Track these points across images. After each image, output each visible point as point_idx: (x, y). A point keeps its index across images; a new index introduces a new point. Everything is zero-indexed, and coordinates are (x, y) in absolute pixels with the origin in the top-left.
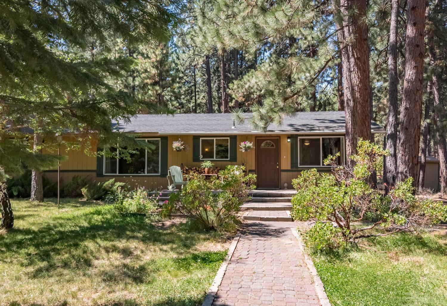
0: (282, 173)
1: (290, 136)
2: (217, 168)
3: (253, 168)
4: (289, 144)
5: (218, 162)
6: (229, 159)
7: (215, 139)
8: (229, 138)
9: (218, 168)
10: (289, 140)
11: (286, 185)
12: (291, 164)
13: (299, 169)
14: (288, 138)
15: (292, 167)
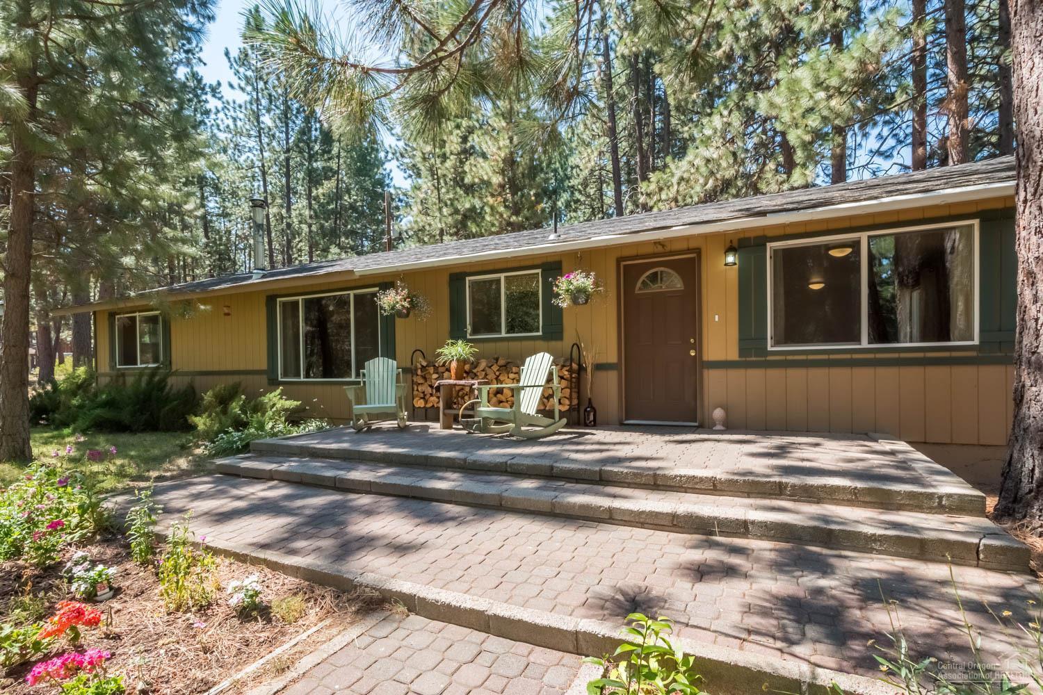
0: (706, 372)
1: (735, 244)
2: (497, 360)
3: (612, 358)
4: (733, 273)
5: (512, 344)
6: (540, 333)
7: (502, 276)
8: (539, 271)
9: (501, 362)
10: (730, 259)
11: (718, 413)
12: (741, 340)
13: (770, 358)
14: (731, 249)
15: (742, 352)
